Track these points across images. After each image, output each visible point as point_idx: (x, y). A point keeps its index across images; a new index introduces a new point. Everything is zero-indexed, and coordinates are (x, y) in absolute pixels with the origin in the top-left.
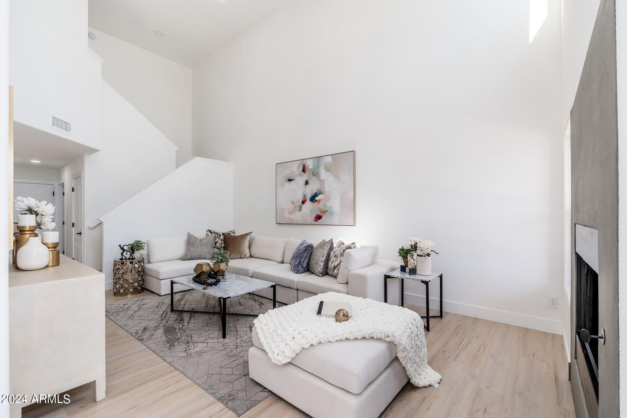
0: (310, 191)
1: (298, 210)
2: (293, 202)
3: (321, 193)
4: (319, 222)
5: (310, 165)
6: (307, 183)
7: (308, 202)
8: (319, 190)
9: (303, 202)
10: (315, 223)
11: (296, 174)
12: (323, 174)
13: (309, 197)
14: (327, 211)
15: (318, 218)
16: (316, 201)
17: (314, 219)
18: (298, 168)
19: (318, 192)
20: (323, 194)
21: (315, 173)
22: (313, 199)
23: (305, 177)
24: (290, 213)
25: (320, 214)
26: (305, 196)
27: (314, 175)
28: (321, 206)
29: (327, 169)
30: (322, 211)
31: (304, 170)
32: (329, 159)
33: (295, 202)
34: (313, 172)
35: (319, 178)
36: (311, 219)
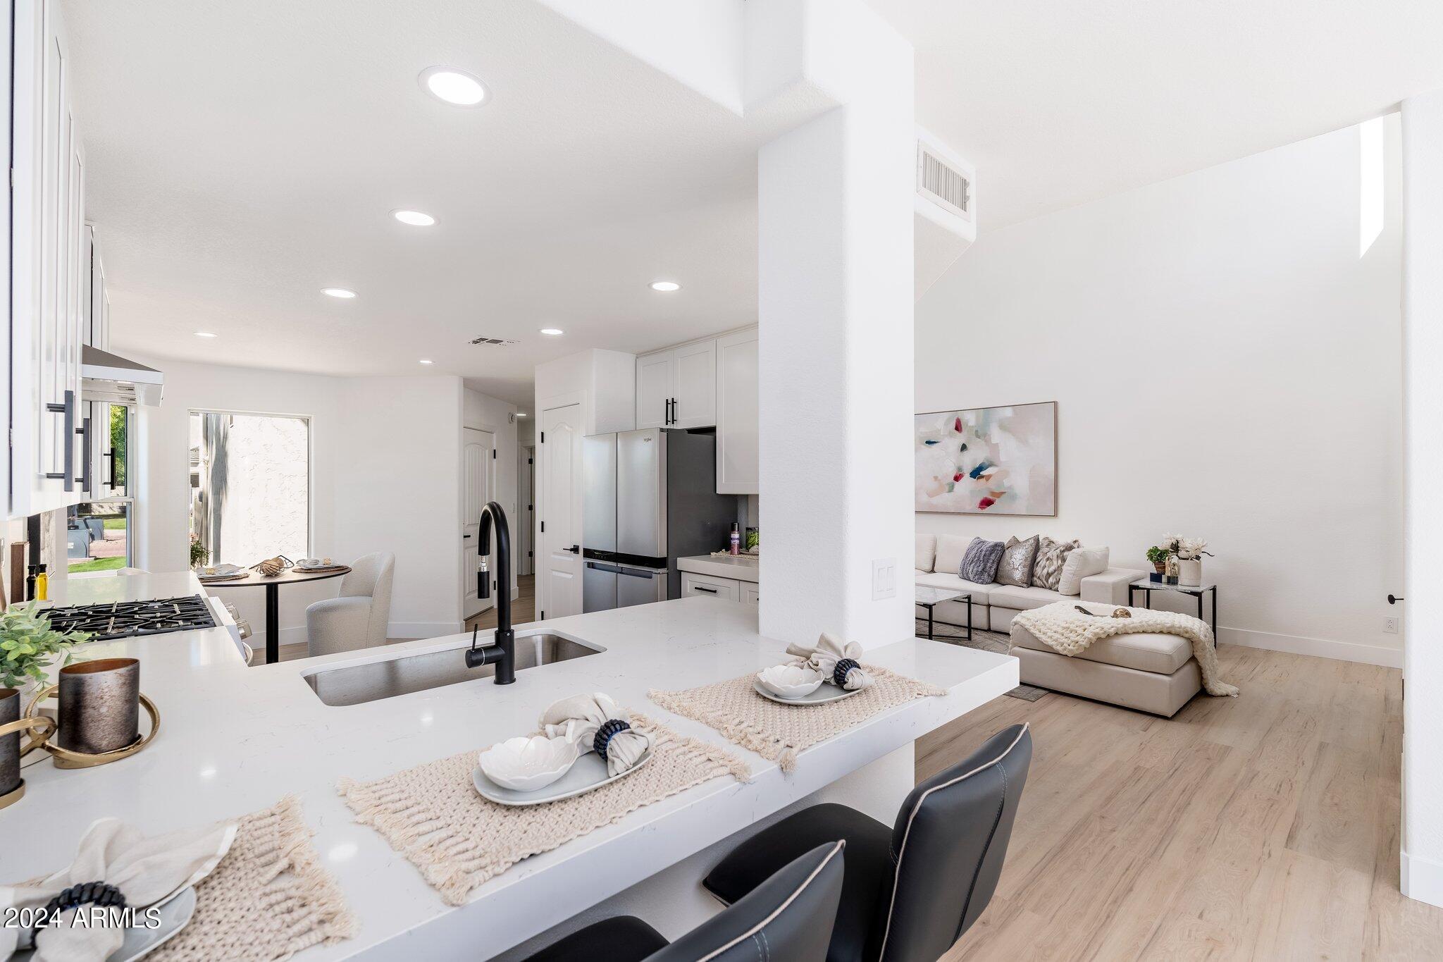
0: (969, 461)
1: (947, 490)
2: (936, 478)
3: (991, 465)
4: (989, 509)
5: (970, 420)
6: (964, 447)
7: (967, 478)
8: (987, 460)
9: (957, 478)
10: (980, 511)
11: (942, 434)
12: (996, 435)
13: (967, 471)
14: (1003, 493)
15: (987, 503)
16: (982, 477)
17: (978, 504)
18: (946, 424)
19: (987, 463)
20: (996, 466)
21: (980, 433)
22: (976, 473)
23: (960, 438)
24: (931, 495)
25: (990, 497)
26: (960, 469)
27: (978, 436)
28: (992, 485)
29: (1003, 427)
30: (993, 493)
31: (958, 428)
32: (1008, 412)
33: (939, 478)
34: (977, 431)
35: (987, 442)
36: (973, 505)
